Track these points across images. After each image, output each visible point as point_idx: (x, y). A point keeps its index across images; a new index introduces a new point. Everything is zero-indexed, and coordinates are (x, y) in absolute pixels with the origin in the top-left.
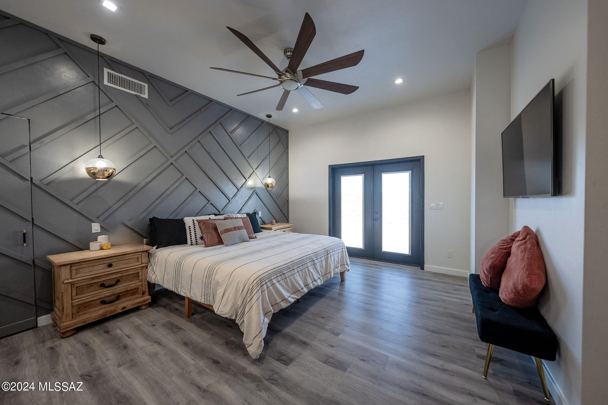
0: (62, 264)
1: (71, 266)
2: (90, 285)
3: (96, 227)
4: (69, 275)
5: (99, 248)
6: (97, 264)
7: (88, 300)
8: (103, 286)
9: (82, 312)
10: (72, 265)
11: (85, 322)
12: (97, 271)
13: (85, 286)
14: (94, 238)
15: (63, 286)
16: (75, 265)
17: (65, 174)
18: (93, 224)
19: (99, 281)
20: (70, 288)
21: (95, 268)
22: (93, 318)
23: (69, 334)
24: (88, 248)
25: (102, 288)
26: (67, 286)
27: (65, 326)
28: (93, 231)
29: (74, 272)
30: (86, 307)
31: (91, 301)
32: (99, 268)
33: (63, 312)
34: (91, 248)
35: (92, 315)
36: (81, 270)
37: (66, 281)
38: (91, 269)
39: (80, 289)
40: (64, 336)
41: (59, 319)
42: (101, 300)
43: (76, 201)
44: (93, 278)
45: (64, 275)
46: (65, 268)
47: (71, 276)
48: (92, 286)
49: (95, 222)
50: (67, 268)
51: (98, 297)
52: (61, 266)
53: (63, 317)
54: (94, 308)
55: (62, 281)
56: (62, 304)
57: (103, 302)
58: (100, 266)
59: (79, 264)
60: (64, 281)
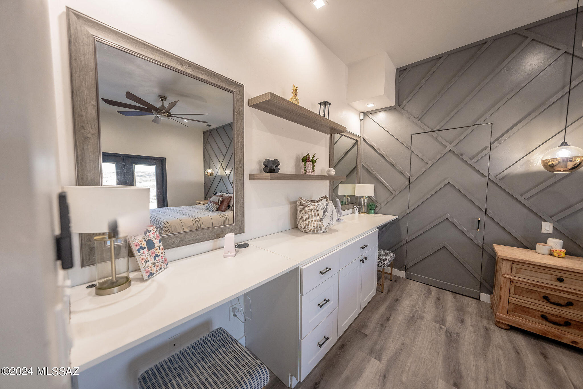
0: (504, 258)
1: (512, 263)
2: (530, 291)
3: (547, 227)
4: (510, 272)
5: (547, 252)
6: (543, 271)
7: (525, 305)
8: (546, 298)
9: (517, 313)
10: (514, 262)
11: (519, 325)
12: (541, 279)
13: (525, 290)
14: (544, 239)
15: (502, 278)
16: (516, 263)
17: (519, 169)
18: (544, 223)
19: (544, 291)
20: (508, 284)
21: (539, 275)
22: (531, 328)
23: (503, 326)
24: (534, 248)
25: (546, 301)
26: (506, 280)
27: (500, 316)
28: (543, 231)
29: (514, 270)
30: (523, 311)
31: (530, 308)
32: (544, 277)
33: (500, 302)
34: (538, 250)
35: (529, 324)
36: (522, 270)
37: (505, 276)
38: (534, 274)
39: (519, 290)
40: (498, 325)
41: (496, 306)
42: (542, 314)
43: (527, 195)
44: (536, 286)
45: (505, 269)
46: (506, 263)
47: (511, 273)
48: (532, 292)
49: (547, 221)
50: (508, 263)
51: (539, 309)
52: (503, 259)
53: (499, 307)
54: (532, 317)
55: (502, 274)
56: (500, 295)
57: (544, 317)
58: (546, 275)
59: (521, 264)
60: (504, 275)
